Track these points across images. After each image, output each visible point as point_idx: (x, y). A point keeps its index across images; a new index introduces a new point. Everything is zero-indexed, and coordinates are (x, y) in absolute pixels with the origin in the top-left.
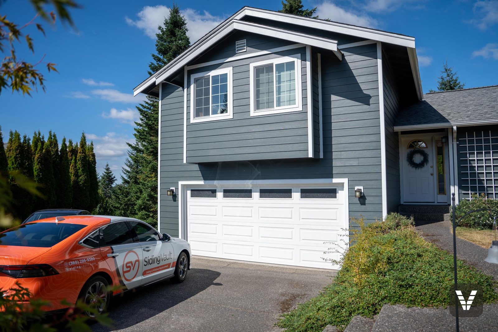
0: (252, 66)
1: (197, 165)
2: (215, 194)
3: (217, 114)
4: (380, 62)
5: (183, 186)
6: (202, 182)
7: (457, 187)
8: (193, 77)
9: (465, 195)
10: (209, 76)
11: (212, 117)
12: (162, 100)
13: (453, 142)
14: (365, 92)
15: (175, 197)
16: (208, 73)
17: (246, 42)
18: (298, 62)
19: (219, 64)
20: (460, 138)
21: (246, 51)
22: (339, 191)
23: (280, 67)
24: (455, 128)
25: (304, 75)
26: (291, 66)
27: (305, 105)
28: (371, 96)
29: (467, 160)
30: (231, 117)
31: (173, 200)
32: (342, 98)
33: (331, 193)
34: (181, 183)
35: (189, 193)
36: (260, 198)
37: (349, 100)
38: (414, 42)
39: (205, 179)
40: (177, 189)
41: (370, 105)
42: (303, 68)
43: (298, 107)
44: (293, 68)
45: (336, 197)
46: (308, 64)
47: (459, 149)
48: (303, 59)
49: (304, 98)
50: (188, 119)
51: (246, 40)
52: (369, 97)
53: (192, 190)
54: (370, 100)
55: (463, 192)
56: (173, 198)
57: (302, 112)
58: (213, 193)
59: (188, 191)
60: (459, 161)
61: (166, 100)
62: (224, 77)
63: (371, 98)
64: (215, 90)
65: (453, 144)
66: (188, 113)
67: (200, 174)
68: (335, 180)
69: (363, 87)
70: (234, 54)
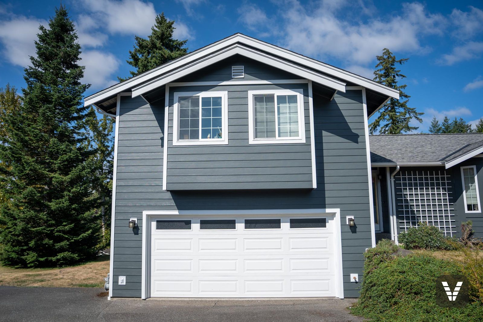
0: (251, 94)
1: (169, 193)
2: (190, 225)
3: (207, 138)
4: (365, 106)
5: (148, 216)
6: (176, 212)
7: (395, 217)
8: (177, 95)
9: (401, 224)
10: (199, 96)
11: (201, 141)
12: (120, 115)
13: (390, 178)
14: (353, 131)
15: (136, 229)
16: (198, 93)
17: (243, 69)
18: (300, 97)
19: (213, 86)
20: (396, 176)
21: (244, 78)
22: (329, 221)
23: (282, 99)
24: (399, 167)
25: (307, 109)
26: (293, 99)
27: (308, 138)
28: (359, 135)
29: (402, 194)
30: (226, 142)
31: (134, 233)
32: (331, 134)
33: (321, 223)
34: (145, 213)
35: (154, 224)
36: (245, 229)
37: (339, 137)
38: (399, 94)
39: (179, 208)
40: (140, 220)
41: (358, 143)
42: (306, 103)
43: (301, 139)
44: (296, 102)
45: (325, 227)
46: (311, 100)
47: (396, 185)
48: (306, 95)
49: (308, 131)
50: (170, 140)
51: (243, 66)
52: (357, 136)
53: (158, 221)
54: (358, 139)
55: (400, 221)
56: (133, 230)
57: (306, 144)
58: (187, 224)
59: (152, 222)
60: (396, 195)
61: (125, 117)
62: (217, 101)
63: (359, 137)
64: (206, 112)
65: (391, 181)
66: (170, 134)
67: (173, 203)
68: (328, 210)
69: (351, 126)
70: (230, 78)
